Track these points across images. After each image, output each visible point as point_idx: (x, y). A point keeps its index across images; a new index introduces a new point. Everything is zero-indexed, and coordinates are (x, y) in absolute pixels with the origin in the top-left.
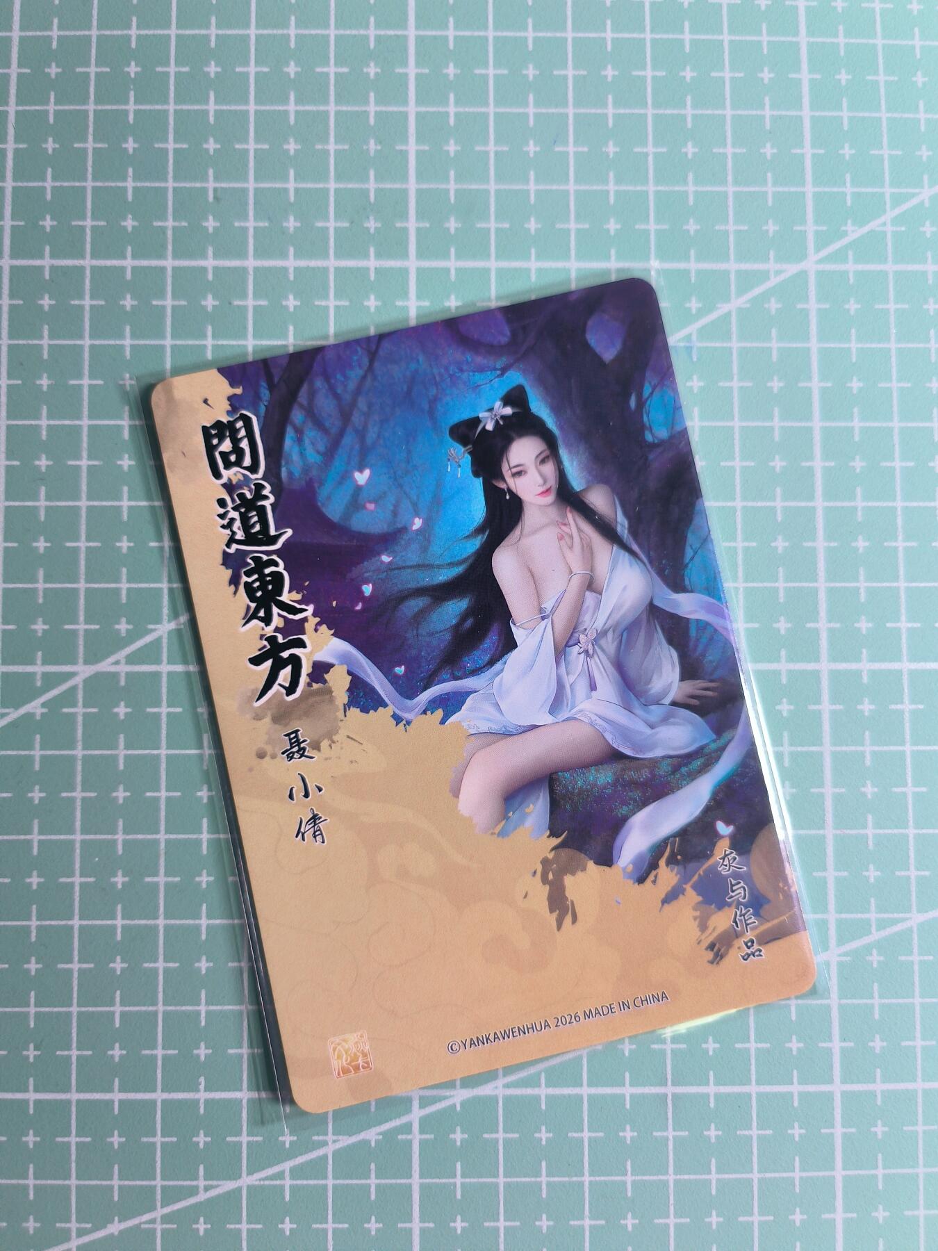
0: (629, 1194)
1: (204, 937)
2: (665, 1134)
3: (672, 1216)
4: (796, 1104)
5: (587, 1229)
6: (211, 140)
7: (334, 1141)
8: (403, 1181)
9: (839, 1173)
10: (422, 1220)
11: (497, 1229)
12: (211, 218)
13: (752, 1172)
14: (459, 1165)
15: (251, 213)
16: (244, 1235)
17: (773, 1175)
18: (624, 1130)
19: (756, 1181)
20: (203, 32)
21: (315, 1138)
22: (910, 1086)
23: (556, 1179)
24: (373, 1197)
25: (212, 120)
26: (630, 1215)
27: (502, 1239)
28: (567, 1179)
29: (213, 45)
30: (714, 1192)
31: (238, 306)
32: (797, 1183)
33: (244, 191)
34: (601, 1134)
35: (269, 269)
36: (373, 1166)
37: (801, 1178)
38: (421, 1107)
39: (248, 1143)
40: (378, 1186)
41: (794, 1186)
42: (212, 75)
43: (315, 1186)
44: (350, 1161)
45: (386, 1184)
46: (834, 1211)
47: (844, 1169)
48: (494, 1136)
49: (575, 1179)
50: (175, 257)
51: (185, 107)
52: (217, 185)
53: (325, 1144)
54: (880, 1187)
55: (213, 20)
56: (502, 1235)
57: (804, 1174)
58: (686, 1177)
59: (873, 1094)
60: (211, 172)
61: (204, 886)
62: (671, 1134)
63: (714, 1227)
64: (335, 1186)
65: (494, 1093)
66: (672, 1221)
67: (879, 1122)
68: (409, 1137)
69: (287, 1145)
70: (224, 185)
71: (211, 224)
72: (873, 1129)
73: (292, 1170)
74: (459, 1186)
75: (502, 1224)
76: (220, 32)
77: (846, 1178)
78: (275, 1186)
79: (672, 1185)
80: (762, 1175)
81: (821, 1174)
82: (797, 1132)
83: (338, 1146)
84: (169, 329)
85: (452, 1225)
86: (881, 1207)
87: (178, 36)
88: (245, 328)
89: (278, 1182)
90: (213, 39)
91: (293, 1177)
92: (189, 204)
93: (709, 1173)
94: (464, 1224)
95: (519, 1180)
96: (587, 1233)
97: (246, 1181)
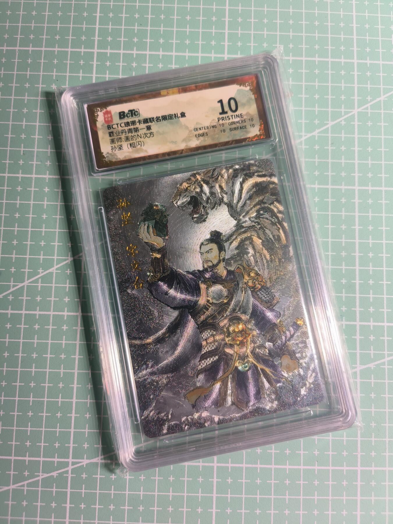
0: (141, 499)
1: (2, 403)
2: (155, 478)
3: (156, 507)
4: (201, 470)
5: (126, 510)
6: (23, 134)
7: (42, 475)
8: (64, 490)
9: (215, 495)
10: (70, 504)
11: (96, 508)
12: (21, 160)
13: (184, 493)
14: (84, 486)
15: (35, 159)
16: (10, 506)
17: (191, 494)
18: (141, 476)
19: (185, 496)
20: (23, 98)
21: (36, 474)
22: (241, 465)
23: (117, 492)
24: (54, 495)
25: (24, 128)
26: (141, 506)
27: (97, 512)
28: (120, 492)
29: (26, 102)
30: (171, 499)
31: (29, 190)
32: (200, 498)
33: (34, 151)
34: (133, 477)
35: (40, 178)
36: (55, 484)
37: (201, 496)
38: (73, 464)
39: (13, 474)
40: (56, 491)
41: (199, 499)
42: (25, 113)
43: (35, 490)
44: (47, 482)
45: (59, 491)
46: (212, 509)
47: (216, 494)
48: (96, 476)
49: (123, 492)
50: (8, 174)
51: (15, 123)
52: (24, 149)
53: (39, 476)
54: (229, 501)
55: (26, 94)
56: (97, 511)
57: (202, 495)
58: (162, 493)
59: (228, 467)
60: (22, 145)
61: (4, 386)
62: (157, 478)
63: (170, 511)
64: (41, 490)
65: (97, 462)
66: (156, 509)
67: (230, 478)
68: (67, 475)
69: (26, 476)
70: (26, 149)
71: (21, 162)
72: (227, 480)
73: (27, 484)
74: (83, 493)
75: (97, 506)
76: (28, 98)
77: (217, 497)
78: (21, 489)
79: (156, 496)
80: (188, 494)
81: (208, 495)
82: (200, 479)
83: (43, 477)
84: (5, 197)
85: (80, 506)
86: (229, 508)
87: (14, 99)
88: (31, 197)
89: (22, 488)
90: (26, 100)
91: (27, 487)
92: (15, 156)
93: (170, 492)
94: (84, 506)
95: (104, 492)
96: (126, 511)
97: (12, 487)
